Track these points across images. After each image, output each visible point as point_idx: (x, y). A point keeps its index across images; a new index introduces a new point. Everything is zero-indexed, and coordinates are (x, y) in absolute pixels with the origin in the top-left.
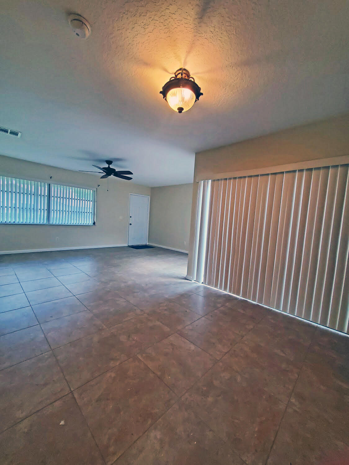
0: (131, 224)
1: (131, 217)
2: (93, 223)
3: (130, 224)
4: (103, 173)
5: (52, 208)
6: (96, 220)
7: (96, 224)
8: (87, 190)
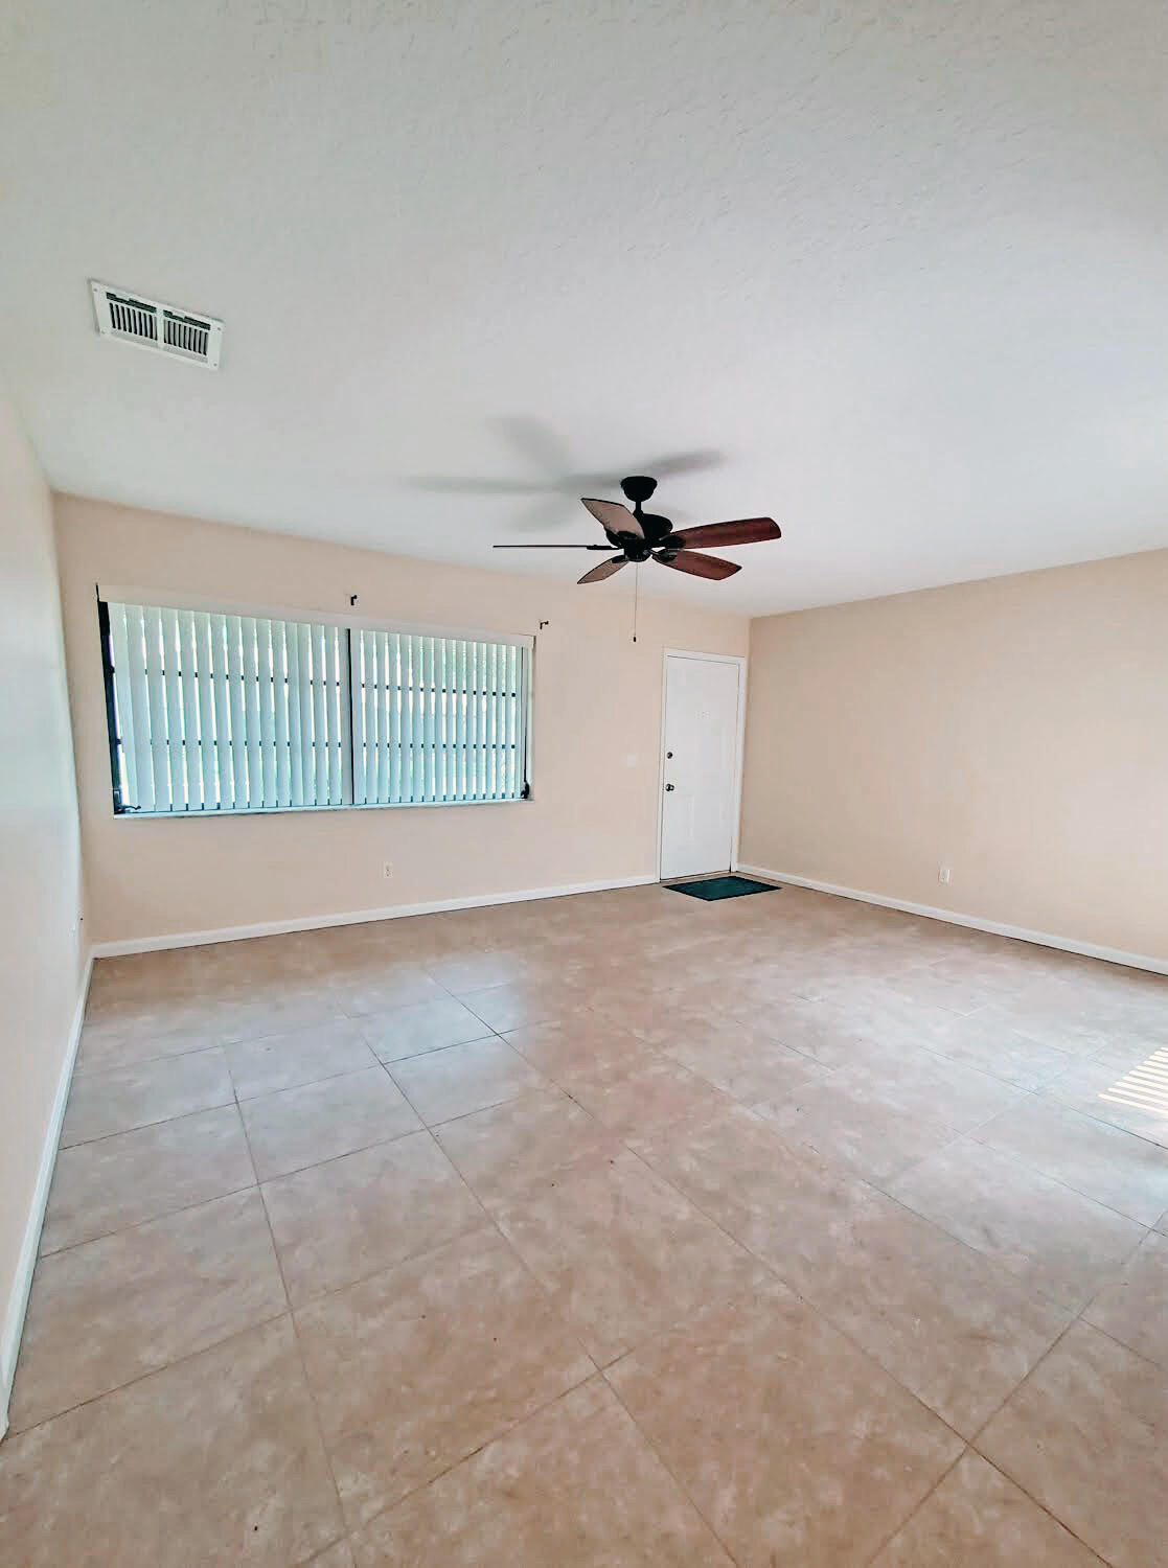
0: (670, 788)
1: (670, 755)
2: (522, 793)
3: (669, 785)
4: (608, 548)
5: (361, 734)
6: (533, 778)
7: (535, 792)
8: (495, 646)
